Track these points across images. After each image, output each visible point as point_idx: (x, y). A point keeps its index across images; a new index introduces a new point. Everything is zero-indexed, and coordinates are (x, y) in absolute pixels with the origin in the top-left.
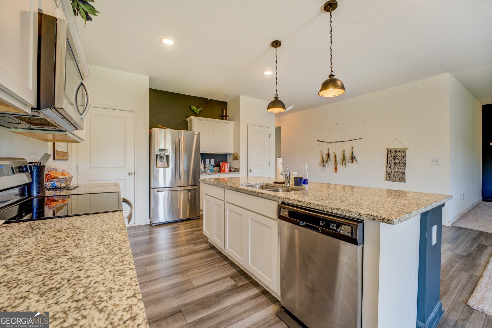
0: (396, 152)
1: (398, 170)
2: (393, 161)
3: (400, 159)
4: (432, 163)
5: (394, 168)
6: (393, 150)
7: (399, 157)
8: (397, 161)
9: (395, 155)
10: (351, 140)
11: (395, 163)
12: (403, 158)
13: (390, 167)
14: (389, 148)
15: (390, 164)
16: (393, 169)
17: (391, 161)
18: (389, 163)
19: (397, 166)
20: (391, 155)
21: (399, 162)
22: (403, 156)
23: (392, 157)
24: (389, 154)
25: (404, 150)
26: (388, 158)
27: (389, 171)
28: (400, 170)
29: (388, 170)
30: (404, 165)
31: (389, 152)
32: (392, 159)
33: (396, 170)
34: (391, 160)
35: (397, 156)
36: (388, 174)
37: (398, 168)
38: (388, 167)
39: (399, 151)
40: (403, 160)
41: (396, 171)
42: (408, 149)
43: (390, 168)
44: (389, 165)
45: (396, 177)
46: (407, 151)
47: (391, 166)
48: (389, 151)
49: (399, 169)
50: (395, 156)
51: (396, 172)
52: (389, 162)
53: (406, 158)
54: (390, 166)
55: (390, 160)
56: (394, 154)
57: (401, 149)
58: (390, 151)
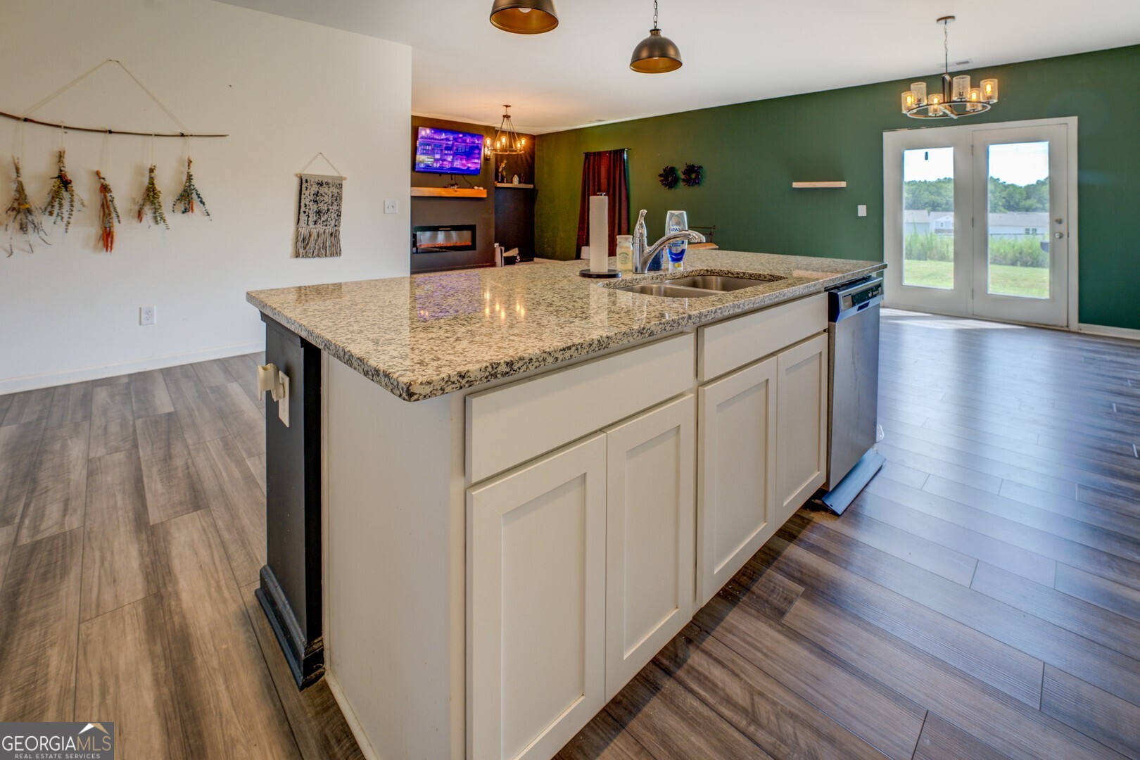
0: (321, 184)
1: (324, 227)
2: (314, 207)
3: (330, 202)
4: (387, 211)
5: (315, 224)
6: (313, 180)
7: (326, 196)
8: (323, 207)
9: (318, 192)
10: (182, 135)
11: (319, 213)
12: (336, 200)
13: (306, 222)
14: (305, 172)
15: (307, 214)
16: (314, 227)
17: (308, 207)
18: (305, 212)
19: (323, 219)
20: (308, 192)
21: (326, 209)
22: (336, 195)
23: (312, 197)
24: (304, 189)
25: (339, 182)
26: (300, 199)
27: (304, 231)
28: (329, 229)
29: (300, 229)
30: (338, 216)
31: (304, 185)
32: (312, 203)
33: (320, 228)
34: (307, 203)
35: (324, 194)
36: (301, 239)
37: (325, 223)
38: (302, 223)
39: (327, 184)
40: (335, 203)
41: (322, 231)
42: (345, 179)
43: (305, 225)
44: (303, 217)
45: (321, 245)
46: (344, 183)
47: (308, 220)
48: (304, 181)
49: (326, 225)
50: (317, 195)
51: (320, 233)
52: (303, 209)
53: (341, 199)
54: (306, 218)
55: (306, 206)
56: (315, 189)
57: (333, 178)
58: (307, 181)
